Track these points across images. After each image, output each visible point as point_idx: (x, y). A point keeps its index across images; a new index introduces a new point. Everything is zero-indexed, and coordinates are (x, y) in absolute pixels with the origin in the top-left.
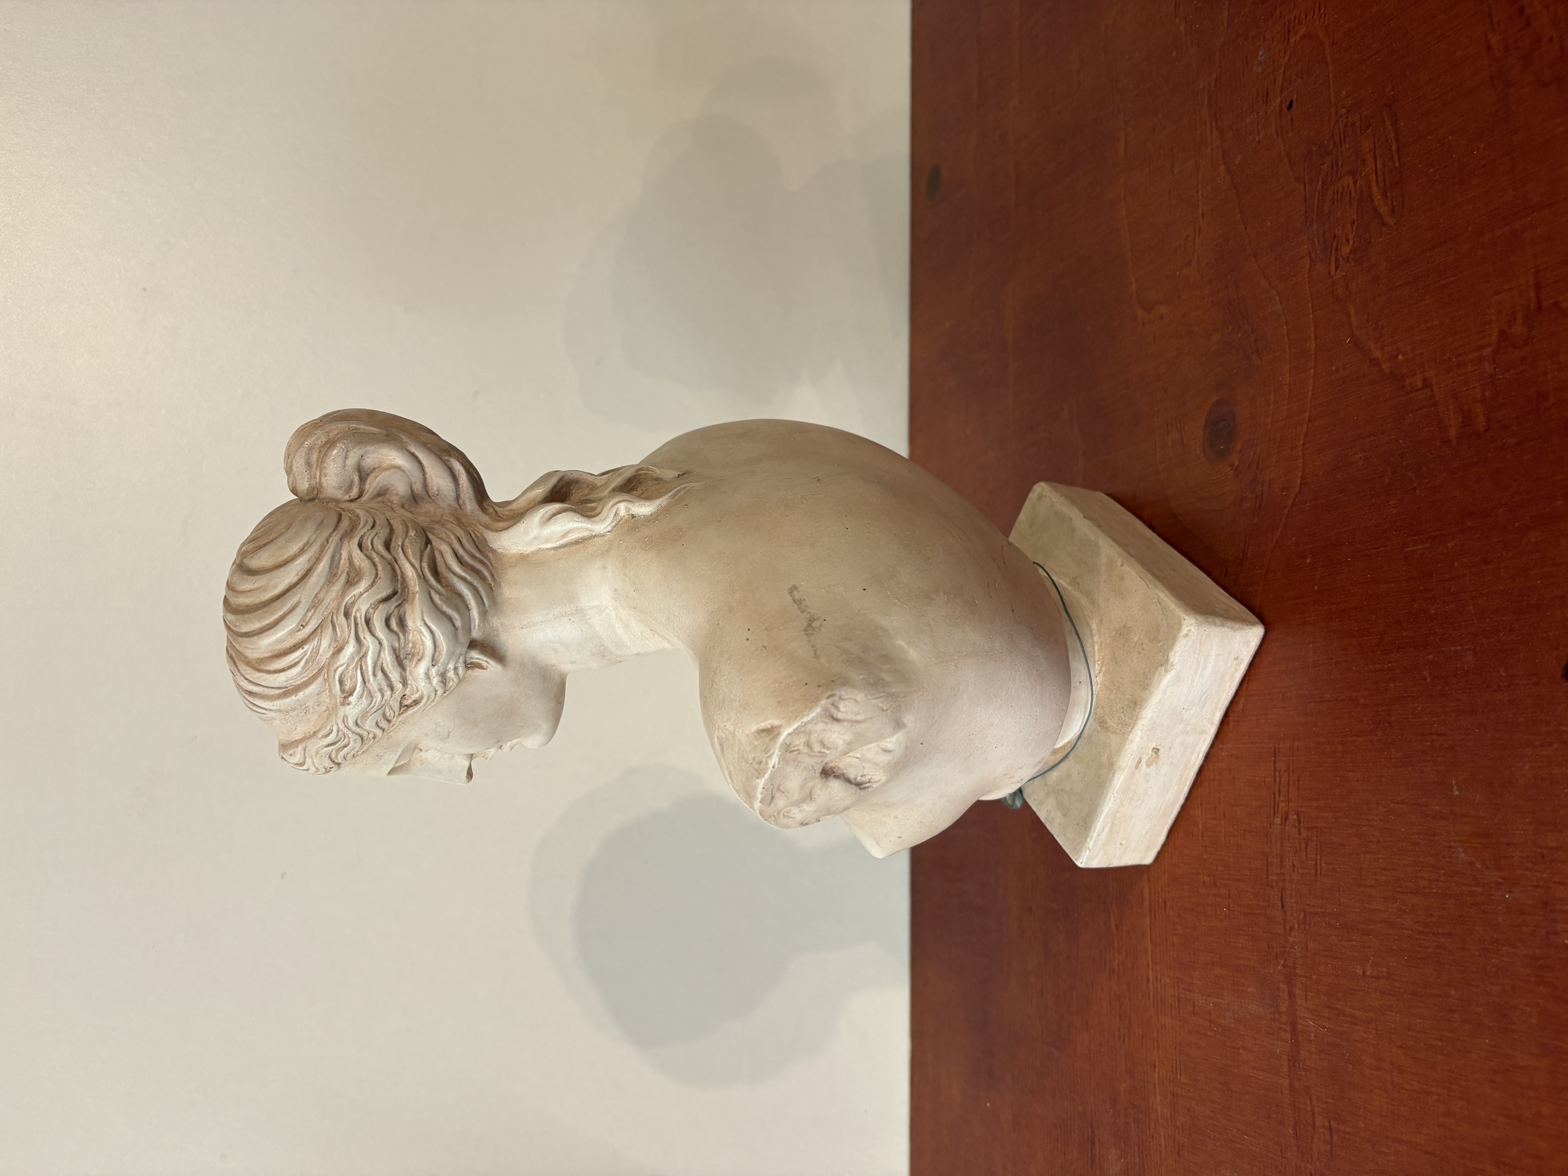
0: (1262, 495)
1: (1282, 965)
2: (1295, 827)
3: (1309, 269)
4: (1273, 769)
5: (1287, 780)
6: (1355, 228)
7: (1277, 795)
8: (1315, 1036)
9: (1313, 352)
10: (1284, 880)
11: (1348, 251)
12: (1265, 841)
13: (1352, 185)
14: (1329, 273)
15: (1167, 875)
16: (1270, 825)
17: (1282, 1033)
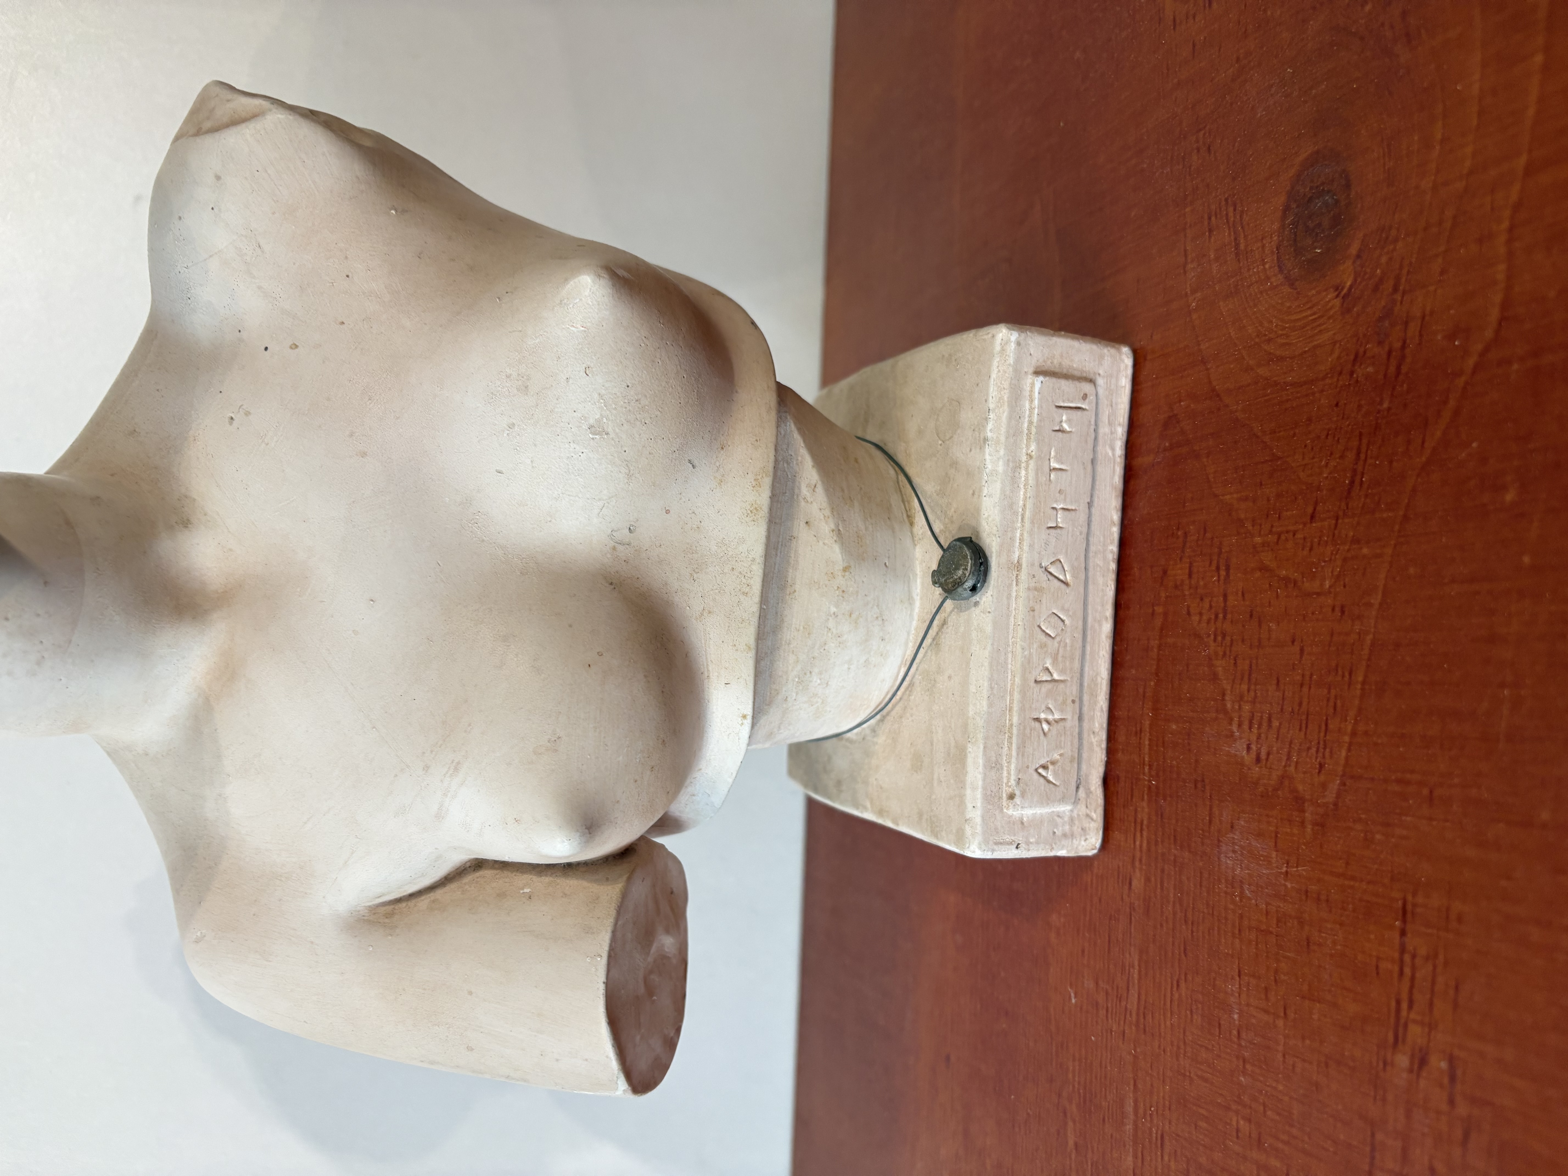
2: (1442, 1087)
4: (1397, 947)
5: (1429, 978)
9: (1542, 15)
16: (1385, 1064)
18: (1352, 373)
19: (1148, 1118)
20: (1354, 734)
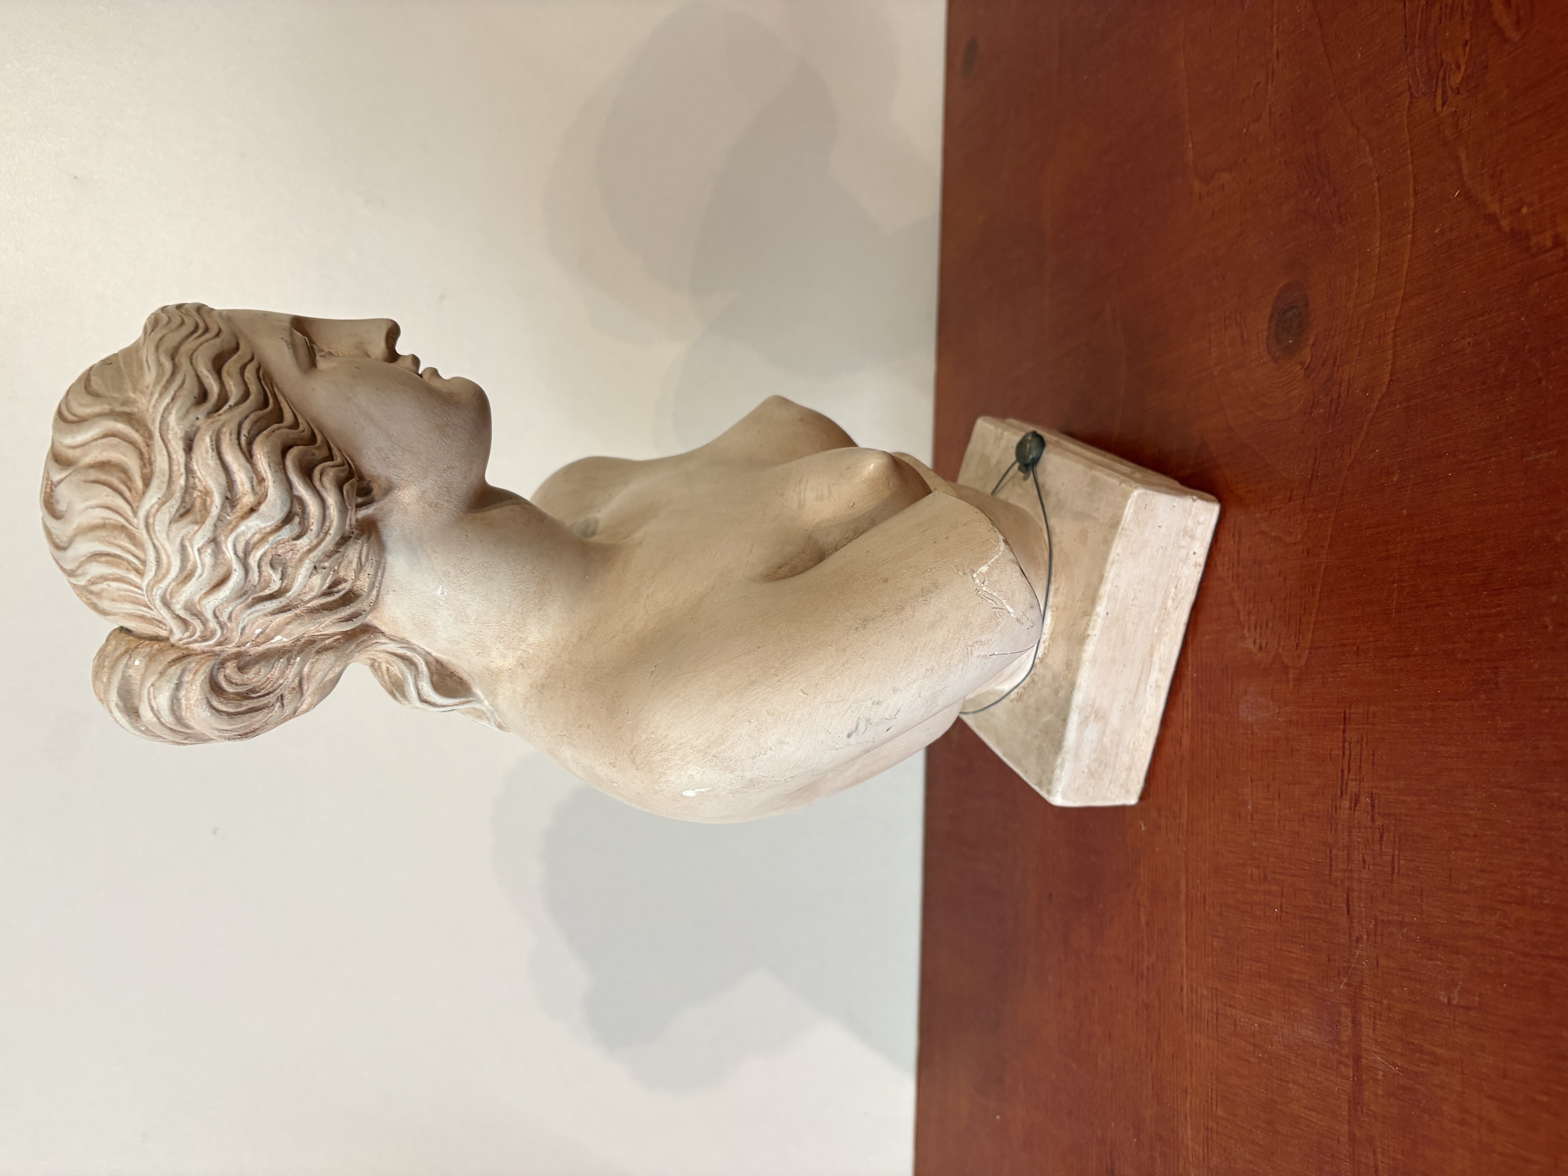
0: (1339, 397)
1: (1345, 984)
2: (1367, 812)
3: (1409, 108)
4: (1341, 740)
5: (1359, 753)
6: (1467, 49)
7: (1346, 772)
8: (1383, 1076)
10: (1351, 879)
11: (1458, 80)
12: (1330, 828)
14: (1435, 110)
15: (1207, 865)
16: (1336, 809)
17: (1342, 1068)
20: (1315, 623)
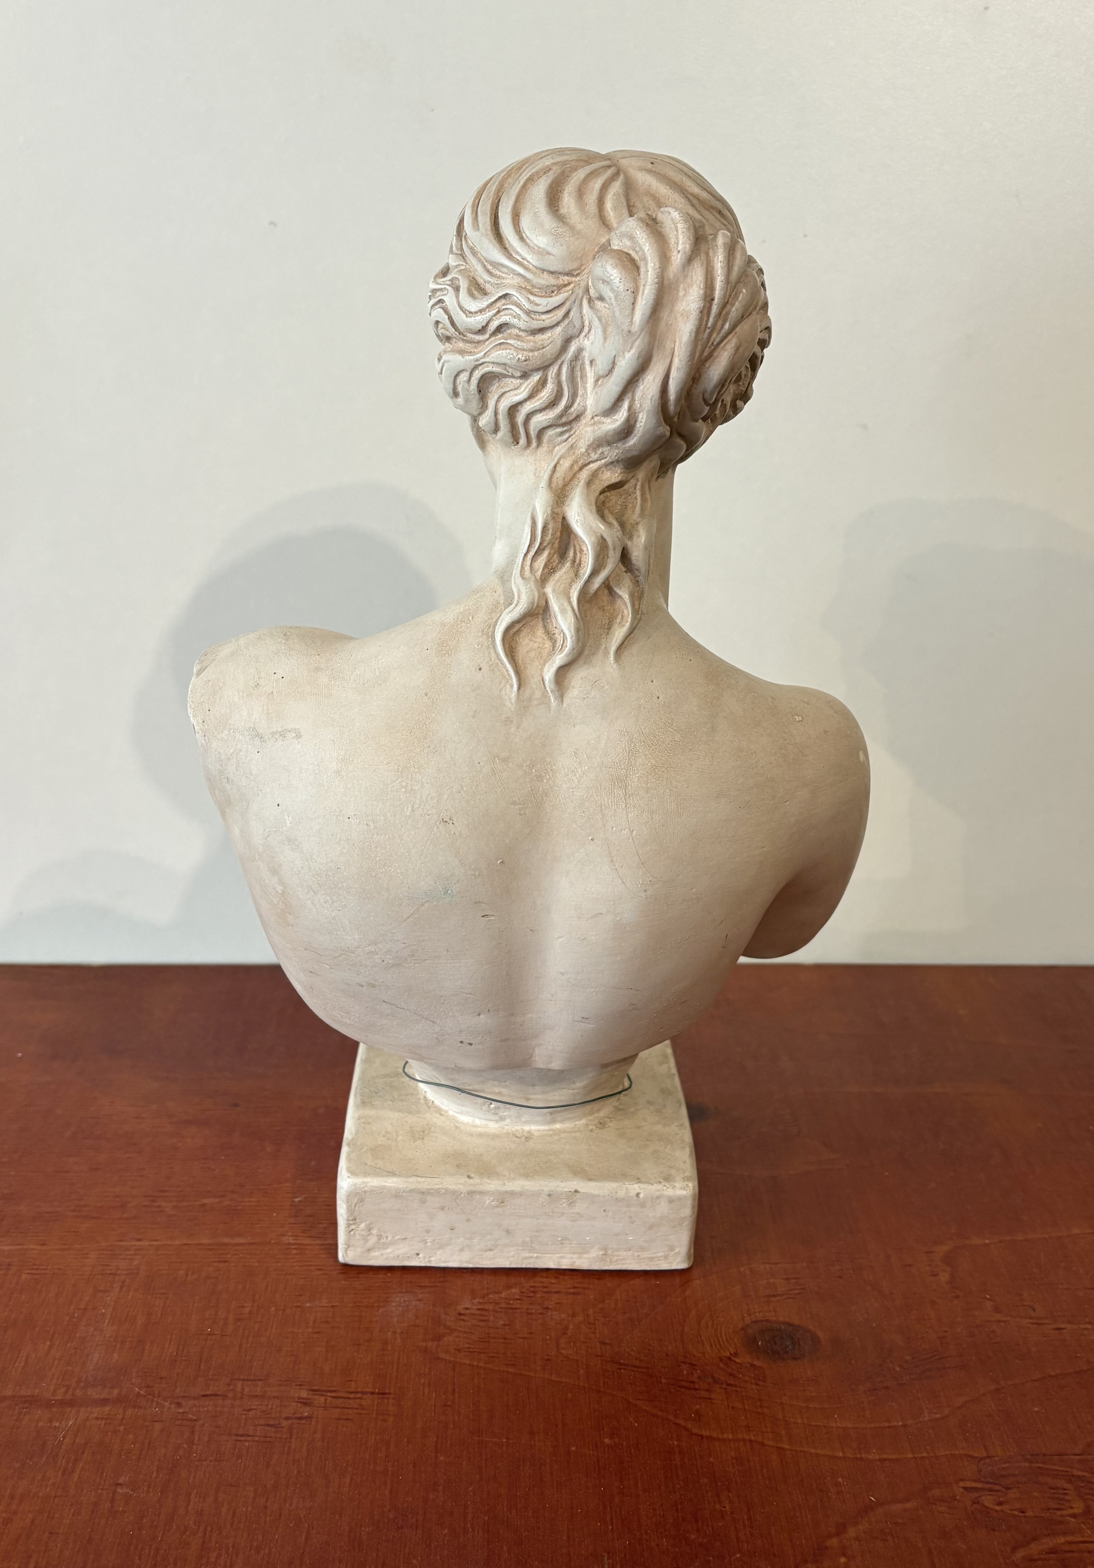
0: (695, 1389)
1: (139, 1392)
2: (294, 1414)
3: (971, 1456)
4: (364, 1390)
5: (350, 1406)
6: (1016, 1513)
7: (333, 1394)
8: (55, 1426)
9: (864, 1456)
10: (234, 1398)
11: (986, 1503)
12: (283, 1379)
13: (1071, 1511)
14: (962, 1480)
15: (257, 1264)
16: (300, 1385)
17: (63, 1390)
18: (684, 1363)
19: (235, 1252)
20: (478, 1367)
